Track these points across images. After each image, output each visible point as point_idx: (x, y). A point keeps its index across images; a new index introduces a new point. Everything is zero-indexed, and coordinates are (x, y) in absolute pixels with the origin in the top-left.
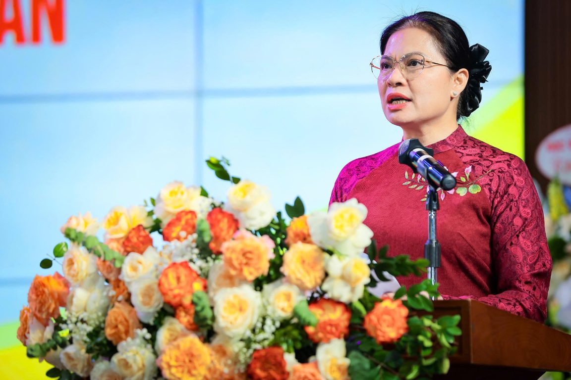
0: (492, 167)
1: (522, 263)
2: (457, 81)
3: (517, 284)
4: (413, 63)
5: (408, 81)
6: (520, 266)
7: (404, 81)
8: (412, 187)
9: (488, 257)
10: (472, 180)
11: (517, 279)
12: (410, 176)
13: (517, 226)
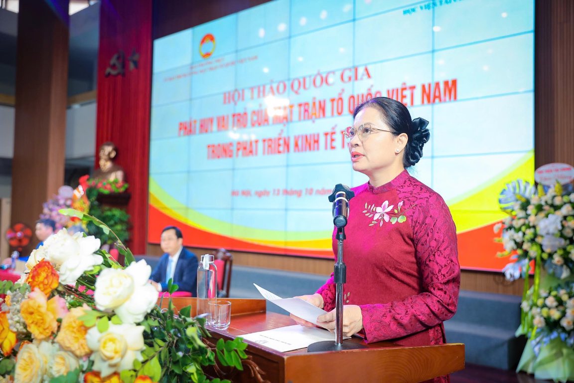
0: (416, 203)
1: (438, 274)
2: (400, 142)
3: (432, 290)
4: (366, 130)
5: (362, 143)
6: (436, 276)
7: (359, 143)
8: (367, 215)
9: (415, 266)
10: (402, 213)
11: (432, 287)
12: (368, 206)
13: (433, 247)
